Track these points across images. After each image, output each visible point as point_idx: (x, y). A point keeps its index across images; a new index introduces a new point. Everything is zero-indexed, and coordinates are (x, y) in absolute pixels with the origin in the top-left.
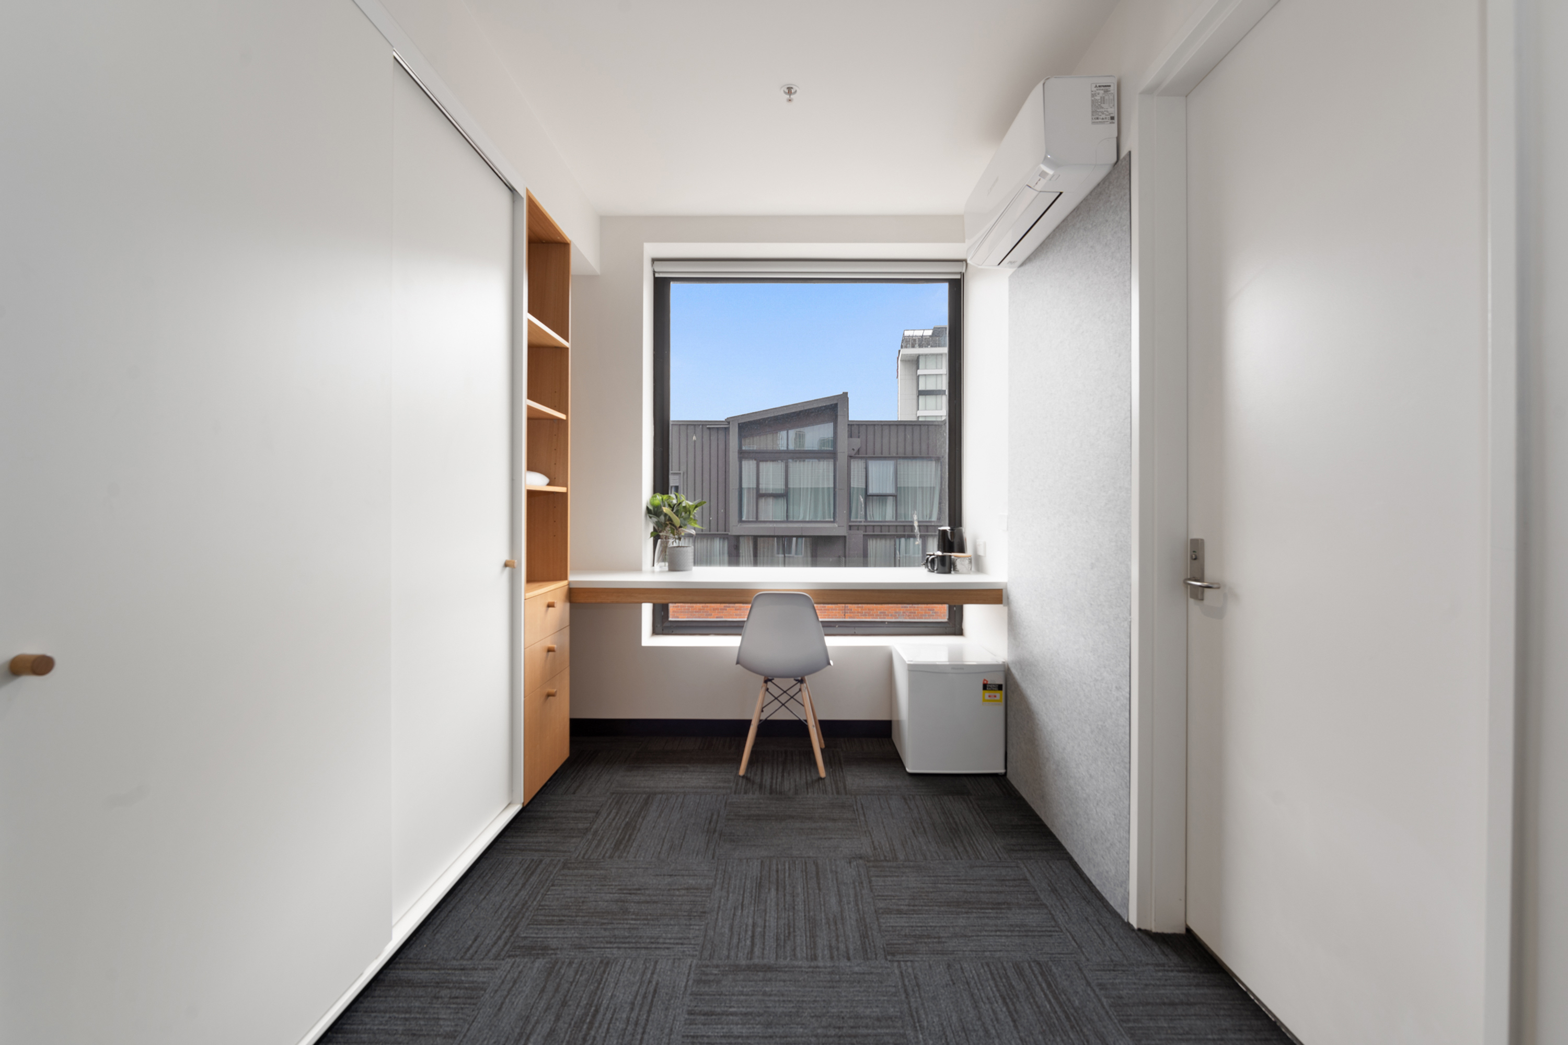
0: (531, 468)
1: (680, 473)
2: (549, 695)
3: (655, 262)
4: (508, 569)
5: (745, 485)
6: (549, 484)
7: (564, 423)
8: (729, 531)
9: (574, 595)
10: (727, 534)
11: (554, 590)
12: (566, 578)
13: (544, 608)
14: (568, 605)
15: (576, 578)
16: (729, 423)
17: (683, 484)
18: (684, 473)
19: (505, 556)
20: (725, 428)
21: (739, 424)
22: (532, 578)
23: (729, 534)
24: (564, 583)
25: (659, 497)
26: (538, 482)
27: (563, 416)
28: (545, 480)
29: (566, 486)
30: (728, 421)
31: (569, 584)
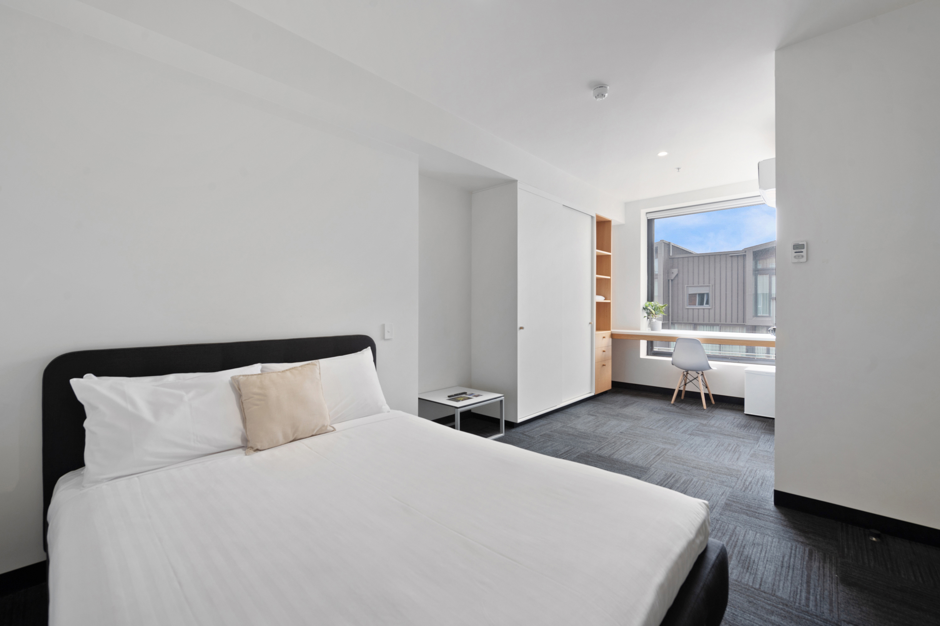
0: (598, 294)
1: (710, 286)
2: (604, 365)
3: (648, 214)
4: (590, 325)
5: (760, 291)
6: (605, 300)
7: (610, 279)
8: (746, 323)
9: (612, 336)
10: (745, 325)
11: (607, 333)
12: (609, 330)
13: (602, 338)
14: (611, 339)
15: (614, 330)
16: (746, 251)
17: (712, 293)
18: (712, 286)
19: (589, 321)
20: (744, 255)
21: (753, 252)
22: (598, 329)
23: (746, 324)
24: (609, 332)
25: (648, 303)
26: (601, 299)
27: (609, 277)
28: (604, 298)
29: (610, 300)
30: (745, 250)
31: (611, 332)
